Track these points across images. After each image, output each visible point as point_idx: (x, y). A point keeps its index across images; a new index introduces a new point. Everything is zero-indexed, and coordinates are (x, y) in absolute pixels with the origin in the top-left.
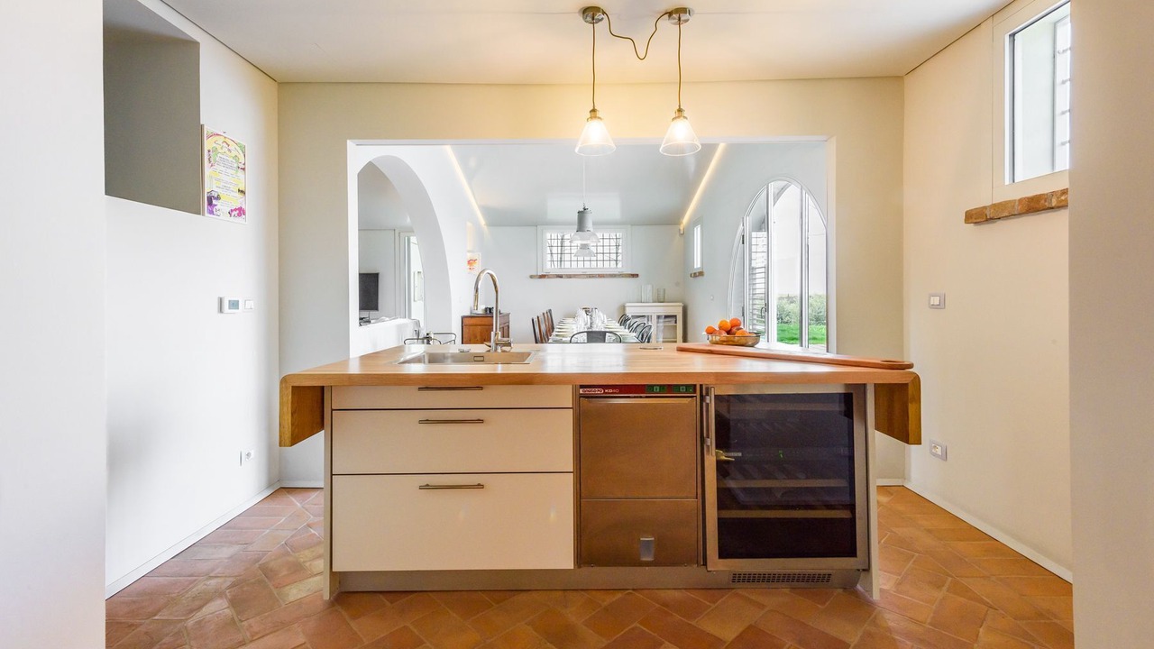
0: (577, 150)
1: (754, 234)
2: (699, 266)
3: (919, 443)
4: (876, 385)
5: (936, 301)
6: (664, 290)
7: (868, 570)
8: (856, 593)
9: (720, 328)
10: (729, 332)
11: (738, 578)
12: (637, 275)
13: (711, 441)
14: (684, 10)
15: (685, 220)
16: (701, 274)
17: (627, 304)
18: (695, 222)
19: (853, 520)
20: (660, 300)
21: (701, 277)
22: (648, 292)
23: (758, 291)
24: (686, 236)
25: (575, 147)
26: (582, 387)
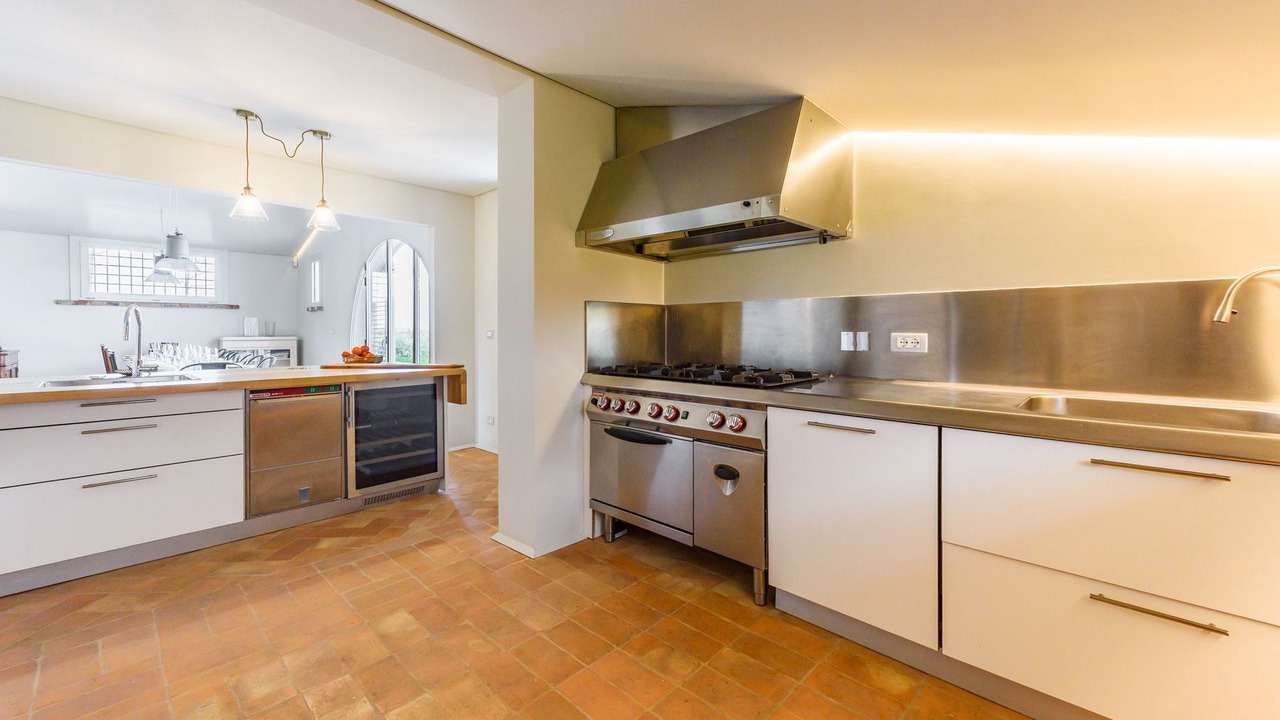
0: (231, 216)
1: (374, 274)
2: (317, 300)
3: (465, 403)
4: (448, 376)
5: (489, 334)
6: (274, 324)
7: (443, 477)
8: (438, 495)
9: (354, 352)
10: (360, 355)
11: (368, 502)
12: (237, 307)
13: (352, 419)
14: (326, 134)
15: (300, 253)
16: (320, 308)
17: (224, 338)
18: (312, 256)
19: (436, 453)
20: (268, 332)
21: (320, 312)
22: (252, 324)
23: (378, 326)
24: (301, 270)
25: (230, 211)
26: (252, 392)
